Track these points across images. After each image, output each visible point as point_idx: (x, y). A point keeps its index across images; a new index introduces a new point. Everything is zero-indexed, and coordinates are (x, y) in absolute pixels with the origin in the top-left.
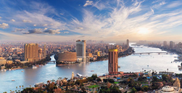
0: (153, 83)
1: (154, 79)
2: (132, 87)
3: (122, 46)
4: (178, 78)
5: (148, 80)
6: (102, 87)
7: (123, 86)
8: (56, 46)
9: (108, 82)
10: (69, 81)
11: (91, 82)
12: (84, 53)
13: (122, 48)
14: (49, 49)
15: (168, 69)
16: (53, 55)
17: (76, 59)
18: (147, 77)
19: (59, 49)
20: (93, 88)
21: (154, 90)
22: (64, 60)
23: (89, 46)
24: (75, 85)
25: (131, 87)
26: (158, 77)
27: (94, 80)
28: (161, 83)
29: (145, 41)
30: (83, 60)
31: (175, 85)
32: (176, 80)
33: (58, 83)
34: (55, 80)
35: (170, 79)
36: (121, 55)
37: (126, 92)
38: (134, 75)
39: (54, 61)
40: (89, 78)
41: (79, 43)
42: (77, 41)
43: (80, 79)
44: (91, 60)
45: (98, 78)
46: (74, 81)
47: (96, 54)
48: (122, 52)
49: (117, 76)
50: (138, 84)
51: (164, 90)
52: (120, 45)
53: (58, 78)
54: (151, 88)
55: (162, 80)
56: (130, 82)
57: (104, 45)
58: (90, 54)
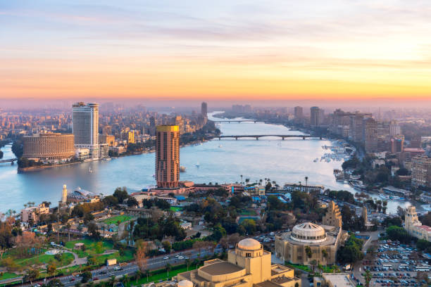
0: (268, 214)
1: (272, 204)
2: (215, 221)
3: (190, 118)
4: (334, 203)
5: (254, 205)
6: (139, 221)
7: (191, 219)
8: (16, 118)
9: (155, 207)
10: (55, 209)
11: (113, 208)
12: (95, 134)
13: (190, 124)
15: (306, 178)
16: (7, 143)
17: (72, 152)
18: (253, 198)
19: (26, 128)
20: (119, 223)
21: (272, 233)
22: (41, 155)
23: (108, 119)
24: (70, 220)
25: (210, 223)
26: (281, 198)
27: (121, 202)
28: (291, 214)
29: (248, 107)
30: (90, 154)
31: (328, 222)
32: (331, 206)
33: (26, 218)
34: (14, 212)
35: (314, 205)
36: (187, 139)
37: (198, 235)
38: (219, 191)
39: (12, 160)
40: (107, 198)
41: (81, 110)
42: (74, 106)
43: (85, 201)
44: (113, 154)
45: (129, 197)
46: (68, 210)
47: (126, 136)
48: (188, 134)
49: (178, 192)
50: (228, 215)
51: (297, 233)
52: (186, 117)
53: (25, 205)
54: (264, 227)
55: (293, 205)
56: (208, 209)
57: (144, 116)
58: (110, 139)
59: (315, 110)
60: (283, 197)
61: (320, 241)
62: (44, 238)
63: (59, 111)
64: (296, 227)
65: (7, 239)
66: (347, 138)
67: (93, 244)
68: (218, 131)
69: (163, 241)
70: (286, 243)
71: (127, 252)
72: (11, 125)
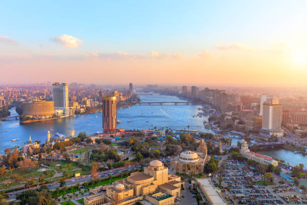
0: (167, 147)
1: (169, 141)
2: (137, 151)
3: (123, 92)
4: (203, 140)
6: (93, 151)
7: (123, 150)
8: (18, 92)
9: (103, 144)
10: (43, 145)
11: (78, 144)
12: (67, 102)
13: (123, 96)
14: (6, 98)
15: (188, 126)
16: (13, 107)
17: (53, 112)
18: (158, 138)
19: (24, 98)
20: (81, 153)
21: (169, 157)
22: (34, 114)
23: (74, 92)
24: (52, 152)
25: (134, 152)
27: (82, 140)
28: (179, 146)
29: (156, 86)
30: (64, 113)
31: (200, 151)
32: (201, 142)
33: (25, 150)
34: (18, 147)
35: (192, 141)
36: (121, 105)
37: (127, 159)
38: (139, 134)
39: (16, 117)
40: (74, 138)
41: (57, 87)
42: (53, 85)
43: (61, 140)
44: (77, 113)
45: (87, 138)
46: (51, 145)
47: (85, 103)
48: (122, 101)
49: (116, 135)
50: (145, 148)
51: (183, 157)
52: (120, 91)
53: (25, 143)
54: (164, 154)
55: (181, 141)
56: (133, 144)
57: (96, 91)
58: (76, 104)
59: (194, 88)
60: (175, 137)
61: (195, 161)
62: (37, 162)
63: (45, 87)
64: (182, 153)
65: (14, 163)
66: (211, 104)
67: (66, 165)
68: (139, 100)
69: (107, 162)
70: (176, 162)
71: (86, 169)
72: (15, 96)
